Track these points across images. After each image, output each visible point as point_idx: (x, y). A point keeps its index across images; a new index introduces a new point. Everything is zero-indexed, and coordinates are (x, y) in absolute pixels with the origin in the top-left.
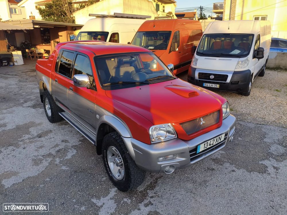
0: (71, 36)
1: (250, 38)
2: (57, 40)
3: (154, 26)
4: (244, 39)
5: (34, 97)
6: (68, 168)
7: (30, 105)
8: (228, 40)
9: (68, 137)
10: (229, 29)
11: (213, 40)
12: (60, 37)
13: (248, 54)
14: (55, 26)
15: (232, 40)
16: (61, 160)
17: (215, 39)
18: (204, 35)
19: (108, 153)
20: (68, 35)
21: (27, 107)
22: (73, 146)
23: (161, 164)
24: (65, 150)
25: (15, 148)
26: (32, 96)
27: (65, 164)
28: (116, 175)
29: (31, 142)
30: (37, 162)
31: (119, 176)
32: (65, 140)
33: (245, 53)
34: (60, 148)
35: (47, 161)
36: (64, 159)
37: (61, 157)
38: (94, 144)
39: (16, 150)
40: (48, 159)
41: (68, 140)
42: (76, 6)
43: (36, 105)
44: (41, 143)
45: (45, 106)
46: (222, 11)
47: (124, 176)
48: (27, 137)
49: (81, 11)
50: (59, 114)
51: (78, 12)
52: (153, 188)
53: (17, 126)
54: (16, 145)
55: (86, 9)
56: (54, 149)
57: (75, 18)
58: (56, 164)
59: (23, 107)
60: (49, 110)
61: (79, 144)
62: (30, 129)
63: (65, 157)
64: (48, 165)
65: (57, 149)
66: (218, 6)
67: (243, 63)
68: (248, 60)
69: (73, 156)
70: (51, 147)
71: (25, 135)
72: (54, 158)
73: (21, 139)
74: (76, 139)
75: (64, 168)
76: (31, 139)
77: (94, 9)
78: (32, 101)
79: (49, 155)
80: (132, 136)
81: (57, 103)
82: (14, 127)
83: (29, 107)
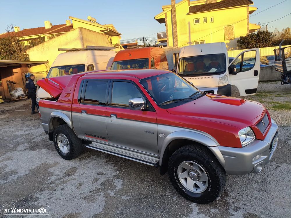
0: (27, 74)
3: (130, 55)
4: (214, 59)
5: (22, 139)
6: (128, 198)
7: (25, 148)
8: (199, 61)
9: (100, 170)
10: (202, 51)
11: (186, 63)
13: (225, 71)
14: (8, 65)
16: (114, 191)
18: (180, 58)
19: (178, 170)
20: (23, 73)
21: (23, 150)
22: (114, 177)
23: (254, 164)
24: (109, 182)
25: (51, 192)
26: (19, 139)
27: (123, 194)
28: (193, 190)
29: (64, 182)
30: (90, 198)
31: (197, 190)
32: (100, 173)
33: (222, 70)
34: (102, 181)
35: (99, 196)
36: (116, 190)
37: (111, 189)
38: (153, 165)
39: (54, 193)
40: (99, 194)
41: (103, 172)
42: (26, 43)
43: (33, 147)
44: (76, 180)
45: (57, 143)
46: (166, 39)
47: (209, 186)
48: (53, 178)
49: (35, 48)
50: (87, 146)
51: (32, 49)
52: (227, 195)
53: (30, 170)
54: (48, 188)
55: (41, 45)
56: (96, 183)
57: (28, 56)
58: (113, 196)
59: (19, 151)
60: (63, 147)
61: (119, 174)
62: (49, 170)
63: (116, 188)
64: (104, 199)
65: (100, 182)
66: (162, 35)
67: (223, 79)
68: (226, 75)
69: (122, 185)
70: (92, 182)
71: (50, 177)
72: (105, 192)
73: (49, 182)
74: (111, 170)
75: (124, 198)
76: (60, 179)
77: (50, 45)
78: (23, 144)
79: (97, 190)
80: (218, 144)
81: (80, 136)
82: (28, 172)
83: (25, 150)
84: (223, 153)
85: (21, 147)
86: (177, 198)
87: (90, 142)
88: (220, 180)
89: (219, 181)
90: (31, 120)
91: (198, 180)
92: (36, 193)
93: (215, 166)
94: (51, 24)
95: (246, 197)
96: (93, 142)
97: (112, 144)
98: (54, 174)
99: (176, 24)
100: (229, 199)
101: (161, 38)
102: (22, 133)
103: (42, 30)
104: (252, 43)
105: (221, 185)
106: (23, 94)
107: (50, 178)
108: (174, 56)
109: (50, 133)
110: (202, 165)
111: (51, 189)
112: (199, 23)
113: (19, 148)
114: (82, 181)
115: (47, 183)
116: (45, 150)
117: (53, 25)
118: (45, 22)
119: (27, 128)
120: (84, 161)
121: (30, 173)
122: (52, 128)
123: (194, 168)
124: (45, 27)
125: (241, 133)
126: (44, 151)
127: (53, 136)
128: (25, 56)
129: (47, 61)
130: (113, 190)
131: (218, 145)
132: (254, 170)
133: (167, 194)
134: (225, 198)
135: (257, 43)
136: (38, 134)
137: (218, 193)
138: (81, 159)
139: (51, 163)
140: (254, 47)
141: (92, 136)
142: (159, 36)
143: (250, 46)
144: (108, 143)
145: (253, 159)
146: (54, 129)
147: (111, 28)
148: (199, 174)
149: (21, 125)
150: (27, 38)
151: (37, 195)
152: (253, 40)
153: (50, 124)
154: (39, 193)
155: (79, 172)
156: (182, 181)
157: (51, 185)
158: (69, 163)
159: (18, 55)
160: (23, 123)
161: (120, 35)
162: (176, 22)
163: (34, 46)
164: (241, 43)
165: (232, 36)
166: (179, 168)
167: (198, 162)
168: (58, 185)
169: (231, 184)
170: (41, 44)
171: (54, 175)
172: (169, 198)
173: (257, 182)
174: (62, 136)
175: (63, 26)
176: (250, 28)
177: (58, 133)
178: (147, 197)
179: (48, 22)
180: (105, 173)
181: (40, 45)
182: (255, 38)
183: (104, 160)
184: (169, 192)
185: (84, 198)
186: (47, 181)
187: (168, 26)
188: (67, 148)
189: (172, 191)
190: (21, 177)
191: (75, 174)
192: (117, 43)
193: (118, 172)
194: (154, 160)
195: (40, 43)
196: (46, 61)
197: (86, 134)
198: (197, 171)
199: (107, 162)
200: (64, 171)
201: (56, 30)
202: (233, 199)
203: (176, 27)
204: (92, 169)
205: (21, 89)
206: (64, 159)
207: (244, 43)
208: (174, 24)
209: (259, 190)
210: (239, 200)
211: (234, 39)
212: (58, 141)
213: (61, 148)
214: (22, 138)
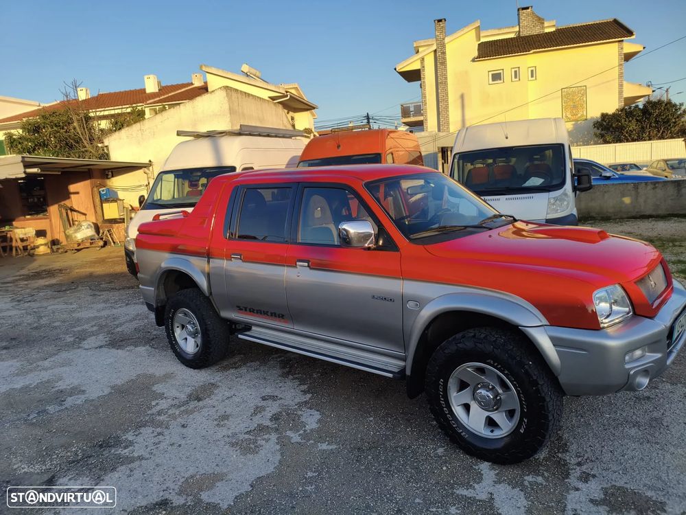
0: (103, 191)
1: (548, 155)
2: (67, 203)
3: (339, 146)
4: (535, 157)
5: (92, 327)
6: (334, 447)
7: (100, 343)
8: (501, 163)
9: (268, 390)
10: (507, 138)
11: (469, 166)
12: (72, 196)
13: (563, 183)
14: (63, 170)
15: (510, 161)
16: (300, 433)
17: (474, 163)
18: (455, 154)
19: (449, 385)
20: (95, 189)
21: (96, 348)
22: (300, 405)
23: (629, 369)
24: (288, 414)
25: (159, 430)
26: (86, 327)
27: (321, 439)
28: (483, 432)
29: (187, 412)
30: (247, 446)
31: (492, 431)
32: (268, 396)
33: (555, 182)
34: (274, 412)
35: (267, 440)
36: (305, 431)
37: (295, 428)
38: (390, 375)
39: (166, 432)
40: (266, 437)
41: (275, 394)
42: (104, 124)
43: (118, 342)
44: (215, 409)
45: (173, 330)
46: (421, 118)
47: (521, 421)
48: (163, 404)
49: (124, 132)
50: (240, 336)
51: (116, 135)
52: (564, 448)
53: (112, 388)
54: (152, 423)
55: (136, 127)
56: (259, 415)
57: (108, 150)
58: (299, 443)
59: (85, 349)
60: (186, 339)
61: (310, 399)
62: (154, 388)
63: (305, 427)
64: (278, 447)
65: (268, 414)
66: (412, 109)
67: (558, 202)
68: (565, 194)
69: (319, 421)
70: (250, 414)
71: (157, 401)
72: (281, 433)
73: (154, 410)
74: (292, 390)
75: (324, 446)
76: (179, 407)
77: (156, 126)
78: (94, 335)
79: (261, 429)
80: (545, 322)
81: (225, 314)
82: (107, 391)
83: (101, 347)
84: (556, 342)
85: (91, 342)
86: (445, 450)
87: (247, 327)
88: (547, 406)
89: (546, 408)
90: (112, 289)
91: (496, 410)
92: (126, 431)
93: (536, 373)
94: (159, 83)
95: (610, 453)
96: (254, 328)
97: (298, 328)
98: (165, 396)
99: (446, 83)
100: (568, 458)
101: (409, 117)
102: (91, 313)
103: (139, 95)
104: (631, 128)
105: (550, 418)
106: (94, 236)
107: (157, 404)
108: (440, 155)
109: (157, 308)
110: (506, 372)
111: (160, 424)
112: (502, 81)
113: (85, 344)
114: (229, 411)
115: (149, 412)
116: (144, 348)
117: (163, 84)
118: (146, 77)
119: (103, 305)
120: (232, 371)
121: (111, 393)
122: (163, 296)
123: (487, 380)
124: (144, 90)
125: (599, 298)
126: (142, 349)
127: (163, 315)
128: (101, 152)
129: (150, 161)
130: (298, 431)
131: (545, 324)
132: (628, 385)
133: (422, 441)
134: (560, 455)
135: (643, 128)
136: (127, 318)
137: (544, 437)
138: (226, 368)
139: (157, 375)
140: (636, 137)
141: (252, 311)
142: (405, 112)
143: (625, 136)
144: (288, 327)
145: (627, 358)
146: (168, 299)
147: (293, 91)
148: (497, 395)
149: (90, 298)
150: (106, 113)
151: (130, 436)
152: (634, 122)
153: (158, 286)
154: (132, 431)
155: (222, 392)
156: (459, 411)
157: (158, 418)
158: (198, 375)
159: (85, 149)
160: (94, 295)
161: (314, 108)
162: (446, 78)
163: (120, 129)
164: (602, 130)
165: (581, 113)
166: (450, 380)
167: (496, 364)
168: (174, 417)
169: (573, 426)
170: (138, 124)
171: (165, 398)
172: (426, 451)
173: (636, 424)
174: (186, 314)
175: (185, 87)
176: (627, 94)
177: (176, 307)
178: (376, 448)
179: (151, 76)
180: (280, 396)
181: (134, 125)
182: (639, 116)
183: (277, 371)
184: (427, 439)
185: (232, 445)
186: (150, 408)
187: (427, 88)
188: (195, 342)
189: (434, 436)
190: (93, 400)
191: (213, 396)
192: (307, 127)
193: (309, 396)
194: (394, 365)
195: (135, 123)
196: (147, 162)
197: (238, 307)
198: (493, 388)
199: (285, 375)
200: (188, 390)
201: (170, 95)
202: (580, 457)
203: (446, 90)
204: (251, 388)
205: (89, 225)
206: (187, 366)
207: (611, 129)
208: (440, 83)
209: (642, 440)
210: (593, 459)
211: (586, 119)
212: (176, 325)
213: (181, 342)
214: (94, 323)
